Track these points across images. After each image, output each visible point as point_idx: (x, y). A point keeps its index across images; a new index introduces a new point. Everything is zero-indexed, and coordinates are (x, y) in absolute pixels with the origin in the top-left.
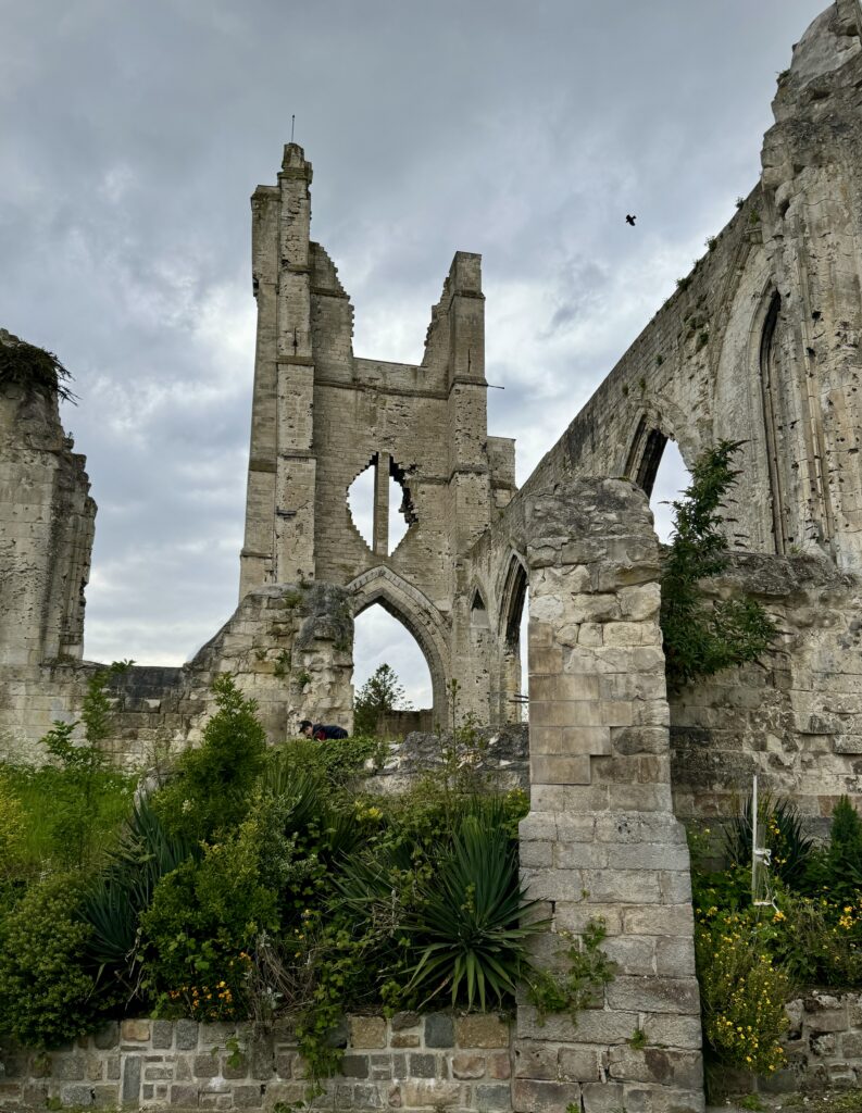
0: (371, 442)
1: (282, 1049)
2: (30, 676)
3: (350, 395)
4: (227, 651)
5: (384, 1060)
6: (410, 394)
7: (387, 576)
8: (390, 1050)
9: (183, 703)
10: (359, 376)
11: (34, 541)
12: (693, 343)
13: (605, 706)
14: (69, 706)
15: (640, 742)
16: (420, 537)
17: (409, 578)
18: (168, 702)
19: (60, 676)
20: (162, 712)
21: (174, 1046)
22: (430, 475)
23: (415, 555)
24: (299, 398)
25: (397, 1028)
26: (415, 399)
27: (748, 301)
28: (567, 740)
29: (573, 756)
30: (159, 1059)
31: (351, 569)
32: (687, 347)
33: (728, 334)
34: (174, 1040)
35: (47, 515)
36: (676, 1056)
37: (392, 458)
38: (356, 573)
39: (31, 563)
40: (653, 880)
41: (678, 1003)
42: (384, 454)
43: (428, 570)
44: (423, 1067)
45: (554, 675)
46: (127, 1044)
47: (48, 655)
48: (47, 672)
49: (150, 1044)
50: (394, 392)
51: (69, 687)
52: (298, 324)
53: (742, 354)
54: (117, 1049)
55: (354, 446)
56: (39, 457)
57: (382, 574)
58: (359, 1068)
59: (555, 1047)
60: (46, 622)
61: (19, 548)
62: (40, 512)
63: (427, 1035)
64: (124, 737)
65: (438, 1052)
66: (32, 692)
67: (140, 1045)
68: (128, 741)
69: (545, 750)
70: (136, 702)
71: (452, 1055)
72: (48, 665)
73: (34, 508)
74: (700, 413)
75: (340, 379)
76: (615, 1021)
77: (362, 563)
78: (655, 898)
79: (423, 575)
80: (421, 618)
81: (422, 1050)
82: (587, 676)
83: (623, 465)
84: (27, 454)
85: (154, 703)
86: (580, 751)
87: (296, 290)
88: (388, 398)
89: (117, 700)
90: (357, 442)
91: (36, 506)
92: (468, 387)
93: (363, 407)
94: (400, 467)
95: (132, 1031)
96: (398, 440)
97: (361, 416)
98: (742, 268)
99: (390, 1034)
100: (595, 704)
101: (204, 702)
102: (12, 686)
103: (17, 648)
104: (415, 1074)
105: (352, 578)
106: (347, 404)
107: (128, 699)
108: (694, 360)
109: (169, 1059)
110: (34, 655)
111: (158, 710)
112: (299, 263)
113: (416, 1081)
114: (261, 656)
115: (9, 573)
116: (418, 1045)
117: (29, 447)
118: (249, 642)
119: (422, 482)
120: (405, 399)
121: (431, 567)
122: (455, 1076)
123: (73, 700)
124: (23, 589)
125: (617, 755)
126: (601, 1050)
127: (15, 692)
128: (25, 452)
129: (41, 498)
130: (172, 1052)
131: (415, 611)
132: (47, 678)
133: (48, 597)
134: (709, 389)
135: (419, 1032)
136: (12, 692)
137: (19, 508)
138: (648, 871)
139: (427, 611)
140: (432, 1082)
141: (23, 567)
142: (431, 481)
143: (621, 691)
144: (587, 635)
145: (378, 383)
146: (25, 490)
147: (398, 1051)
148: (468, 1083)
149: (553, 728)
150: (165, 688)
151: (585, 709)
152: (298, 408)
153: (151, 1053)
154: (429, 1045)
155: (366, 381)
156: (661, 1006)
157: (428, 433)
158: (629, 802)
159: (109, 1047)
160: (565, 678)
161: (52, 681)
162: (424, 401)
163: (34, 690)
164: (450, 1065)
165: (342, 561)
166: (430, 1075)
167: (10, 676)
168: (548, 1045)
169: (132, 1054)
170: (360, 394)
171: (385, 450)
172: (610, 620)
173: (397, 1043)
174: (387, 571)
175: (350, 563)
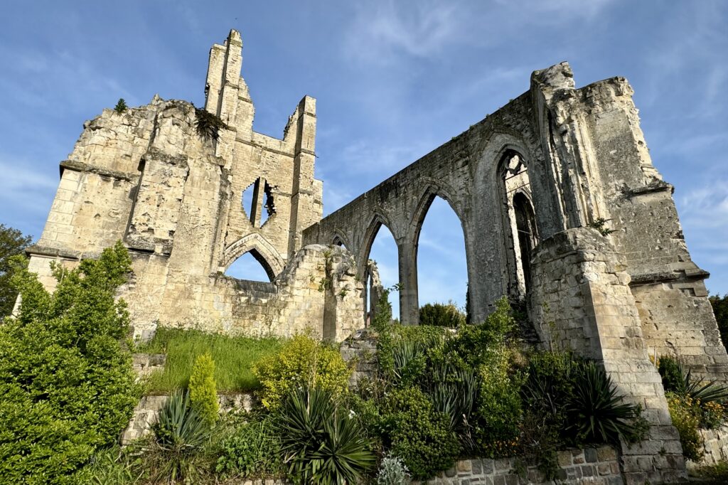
0: (257, 172)
1: (530, 469)
2: (204, 282)
3: (249, 148)
4: (298, 277)
5: (572, 470)
6: (277, 152)
7: (258, 238)
8: (573, 466)
9: (278, 302)
10: (254, 140)
11: (210, 210)
12: (460, 163)
13: (621, 318)
14: (223, 300)
15: (635, 333)
16: (276, 221)
17: (269, 240)
18: (271, 301)
19: (219, 283)
20: (268, 306)
21: (483, 472)
22: (284, 192)
23: (273, 230)
24: (227, 146)
25: (574, 455)
26: (280, 155)
27: (491, 153)
28: (611, 331)
29: (615, 337)
30: (477, 480)
31: (241, 233)
32: (457, 164)
33: (480, 163)
34: (482, 470)
35: (217, 198)
36: (676, 457)
37: (266, 181)
38: (243, 236)
39: (207, 221)
40: (652, 387)
41: (673, 435)
42: (263, 178)
43: (279, 238)
44: (588, 472)
45: (602, 305)
46: (460, 473)
47: (212, 271)
48: (213, 280)
49: (471, 473)
50: (270, 150)
51: (224, 290)
52: (231, 111)
53: (488, 172)
54: (456, 476)
55: (249, 173)
56: (214, 167)
57: (256, 237)
58: (563, 475)
59: (635, 457)
60: (213, 253)
61: (202, 213)
62: (214, 195)
63: (586, 457)
64: (250, 318)
65: (591, 464)
66: (205, 291)
67: (467, 473)
68: (252, 321)
69: (604, 335)
70: (256, 300)
71: (597, 465)
72: (213, 277)
73: (210, 193)
74: (464, 191)
75: (245, 139)
76: (654, 445)
77: (246, 230)
78: (654, 394)
79: (276, 240)
80: (273, 262)
81: (585, 464)
82: (613, 306)
83: (416, 206)
84: (208, 165)
85: (264, 301)
86: (616, 336)
87: (231, 95)
88: (268, 152)
89: (247, 298)
90: (250, 170)
91: (211, 192)
92: (307, 155)
93: (255, 154)
94: (270, 186)
95: (463, 466)
96: (270, 173)
97: (254, 158)
98: (488, 140)
99: (572, 458)
100: (618, 317)
101: (287, 302)
102: (194, 287)
103: (198, 266)
104: (585, 475)
105: (241, 238)
106: (247, 152)
107: (252, 298)
108: (461, 170)
109: (482, 479)
110: (207, 271)
111: (266, 305)
112: (234, 83)
113: (586, 478)
114: (312, 280)
115: (196, 226)
116: (583, 462)
117: (210, 161)
118: (307, 273)
119: (279, 194)
120: (275, 154)
121: (280, 236)
122: (600, 474)
123: (226, 296)
124: (202, 235)
125: (628, 337)
126: (651, 457)
127: (195, 290)
128: (207, 164)
129: (214, 188)
130: (482, 476)
131: (271, 258)
132: (213, 284)
133: (215, 239)
134: (470, 184)
135: (582, 456)
136: (194, 290)
137: (203, 192)
138: (650, 384)
139: (276, 258)
140: (592, 478)
141: (203, 223)
142: (283, 194)
143: (625, 313)
144: (610, 290)
145: (262, 144)
146: (206, 183)
147: (577, 465)
148: (605, 477)
149: (606, 326)
150: (270, 294)
151: (615, 318)
152: (226, 150)
153: (473, 477)
154: (588, 462)
155: (257, 143)
156: (667, 437)
157: (284, 172)
158: (636, 356)
159: (452, 476)
160: (607, 306)
161: (215, 285)
162: (284, 157)
163: (206, 290)
164: (597, 469)
165: (236, 228)
166: (590, 475)
167: (194, 281)
168: (633, 457)
169: (464, 478)
170: (254, 148)
171: (263, 176)
172: (616, 284)
173: (576, 462)
174: (259, 236)
175: (240, 230)
